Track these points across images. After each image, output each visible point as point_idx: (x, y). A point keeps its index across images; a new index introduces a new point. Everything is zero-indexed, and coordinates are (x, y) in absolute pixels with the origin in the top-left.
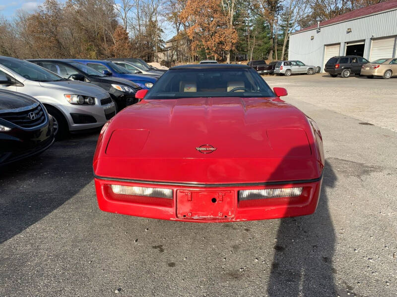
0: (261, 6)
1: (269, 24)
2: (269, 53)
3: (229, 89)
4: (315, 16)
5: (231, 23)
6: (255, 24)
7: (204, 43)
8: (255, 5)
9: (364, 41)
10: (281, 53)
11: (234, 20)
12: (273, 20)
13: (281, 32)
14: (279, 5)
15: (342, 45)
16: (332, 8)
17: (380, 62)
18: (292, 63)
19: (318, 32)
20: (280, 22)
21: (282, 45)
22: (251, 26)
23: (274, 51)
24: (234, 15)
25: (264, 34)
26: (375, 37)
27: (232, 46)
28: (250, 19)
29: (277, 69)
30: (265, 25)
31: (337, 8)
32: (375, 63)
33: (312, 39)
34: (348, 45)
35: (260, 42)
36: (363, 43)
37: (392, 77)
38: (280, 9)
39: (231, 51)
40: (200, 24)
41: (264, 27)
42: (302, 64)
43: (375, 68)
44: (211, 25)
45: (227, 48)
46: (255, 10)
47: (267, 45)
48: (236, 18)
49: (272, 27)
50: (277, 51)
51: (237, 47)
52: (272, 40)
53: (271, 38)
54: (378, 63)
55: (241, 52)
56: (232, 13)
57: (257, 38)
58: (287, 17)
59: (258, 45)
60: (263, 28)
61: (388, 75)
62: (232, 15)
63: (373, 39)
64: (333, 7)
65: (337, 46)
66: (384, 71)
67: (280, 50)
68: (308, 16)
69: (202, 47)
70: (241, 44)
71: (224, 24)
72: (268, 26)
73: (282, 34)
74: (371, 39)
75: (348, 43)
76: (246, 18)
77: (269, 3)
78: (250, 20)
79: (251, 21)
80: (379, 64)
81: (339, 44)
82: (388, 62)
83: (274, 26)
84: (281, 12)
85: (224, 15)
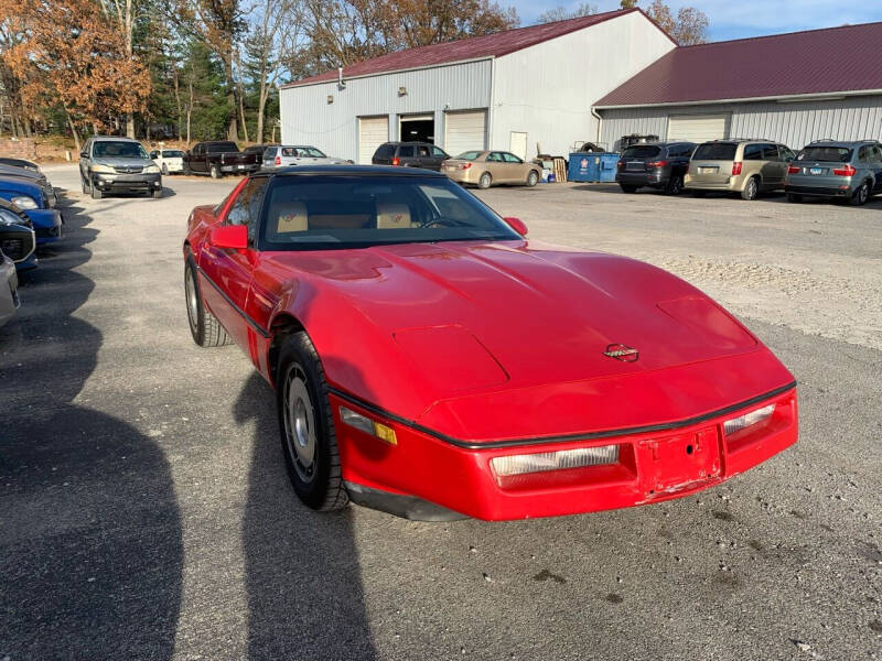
0: (198, 17)
1: (220, 59)
2: (227, 125)
3: (384, 221)
4: (316, 52)
5: (129, 48)
6: (188, 55)
7: (59, 89)
8: (182, 12)
9: (432, 114)
10: (257, 126)
11: (135, 41)
12: (229, 52)
13: (250, 81)
14: (238, 20)
15: (392, 118)
16: (348, 40)
17: (469, 156)
18: (299, 151)
19: (341, 89)
20: (244, 57)
21: (256, 109)
22: (179, 59)
23: (239, 123)
24: (134, 30)
25: (213, 81)
26: (451, 108)
27: (139, 104)
28: (176, 42)
29: (268, 162)
30: (213, 60)
31: (357, 41)
32: (461, 158)
33: (330, 102)
34: (404, 120)
35: (205, 99)
36: (429, 118)
37: (492, 186)
38: (240, 27)
39: (136, 115)
40: (43, 41)
41: (211, 66)
42: (317, 154)
43: (465, 168)
44: (75, 48)
45: (128, 108)
46: (185, 24)
47: (224, 108)
48: (140, 35)
49: (229, 66)
50: (246, 120)
51: (150, 106)
52: (232, 96)
53: (230, 92)
54: (466, 159)
55: (162, 119)
56: (130, 23)
57: (197, 88)
58: (260, 46)
59: (201, 105)
60: (209, 67)
61: (486, 183)
62: (129, 29)
63: (447, 112)
64: (348, 37)
65: (382, 120)
66: (479, 175)
67: (252, 120)
68: (302, 51)
69: (55, 99)
70: (160, 101)
71: (110, 48)
72: (219, 63)
73: (252, 85)
74: (445, 111)
75: (402, 116)
76: (164, 41)
77: (217, 12)
78: (175, 45)
79: (177, 47)
80: (471, 160)
81: (386, 116)
82: (484, 158)
83: (234, 65)
84: (245, 36)
85: (108, 26)
